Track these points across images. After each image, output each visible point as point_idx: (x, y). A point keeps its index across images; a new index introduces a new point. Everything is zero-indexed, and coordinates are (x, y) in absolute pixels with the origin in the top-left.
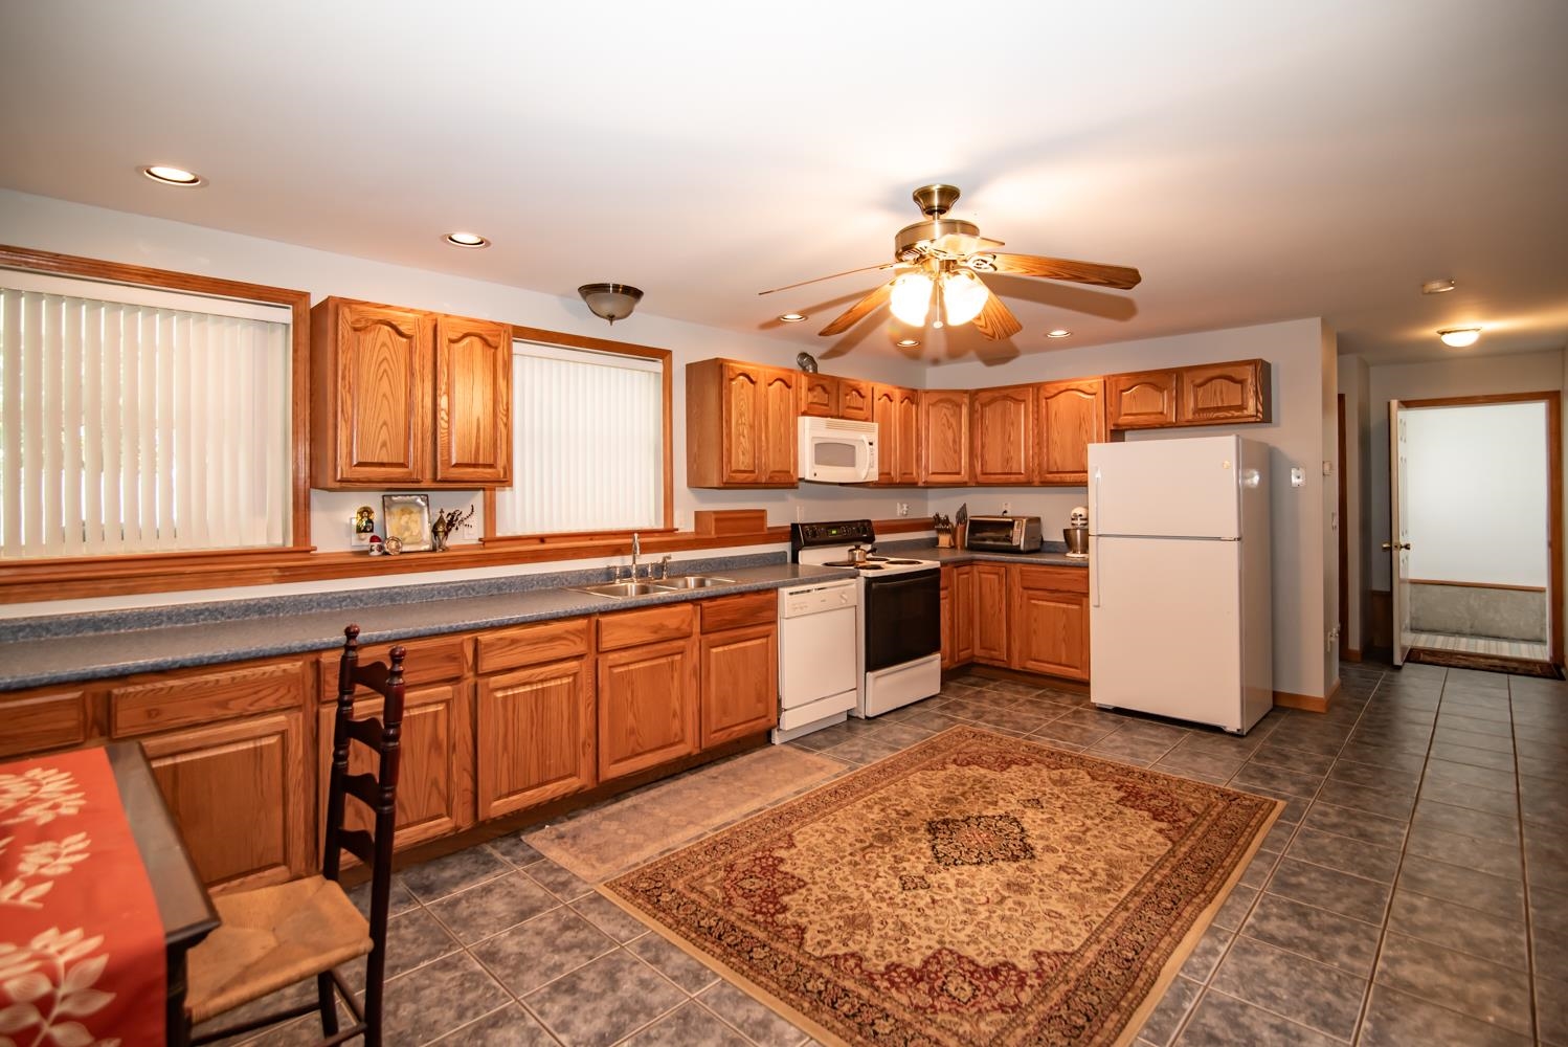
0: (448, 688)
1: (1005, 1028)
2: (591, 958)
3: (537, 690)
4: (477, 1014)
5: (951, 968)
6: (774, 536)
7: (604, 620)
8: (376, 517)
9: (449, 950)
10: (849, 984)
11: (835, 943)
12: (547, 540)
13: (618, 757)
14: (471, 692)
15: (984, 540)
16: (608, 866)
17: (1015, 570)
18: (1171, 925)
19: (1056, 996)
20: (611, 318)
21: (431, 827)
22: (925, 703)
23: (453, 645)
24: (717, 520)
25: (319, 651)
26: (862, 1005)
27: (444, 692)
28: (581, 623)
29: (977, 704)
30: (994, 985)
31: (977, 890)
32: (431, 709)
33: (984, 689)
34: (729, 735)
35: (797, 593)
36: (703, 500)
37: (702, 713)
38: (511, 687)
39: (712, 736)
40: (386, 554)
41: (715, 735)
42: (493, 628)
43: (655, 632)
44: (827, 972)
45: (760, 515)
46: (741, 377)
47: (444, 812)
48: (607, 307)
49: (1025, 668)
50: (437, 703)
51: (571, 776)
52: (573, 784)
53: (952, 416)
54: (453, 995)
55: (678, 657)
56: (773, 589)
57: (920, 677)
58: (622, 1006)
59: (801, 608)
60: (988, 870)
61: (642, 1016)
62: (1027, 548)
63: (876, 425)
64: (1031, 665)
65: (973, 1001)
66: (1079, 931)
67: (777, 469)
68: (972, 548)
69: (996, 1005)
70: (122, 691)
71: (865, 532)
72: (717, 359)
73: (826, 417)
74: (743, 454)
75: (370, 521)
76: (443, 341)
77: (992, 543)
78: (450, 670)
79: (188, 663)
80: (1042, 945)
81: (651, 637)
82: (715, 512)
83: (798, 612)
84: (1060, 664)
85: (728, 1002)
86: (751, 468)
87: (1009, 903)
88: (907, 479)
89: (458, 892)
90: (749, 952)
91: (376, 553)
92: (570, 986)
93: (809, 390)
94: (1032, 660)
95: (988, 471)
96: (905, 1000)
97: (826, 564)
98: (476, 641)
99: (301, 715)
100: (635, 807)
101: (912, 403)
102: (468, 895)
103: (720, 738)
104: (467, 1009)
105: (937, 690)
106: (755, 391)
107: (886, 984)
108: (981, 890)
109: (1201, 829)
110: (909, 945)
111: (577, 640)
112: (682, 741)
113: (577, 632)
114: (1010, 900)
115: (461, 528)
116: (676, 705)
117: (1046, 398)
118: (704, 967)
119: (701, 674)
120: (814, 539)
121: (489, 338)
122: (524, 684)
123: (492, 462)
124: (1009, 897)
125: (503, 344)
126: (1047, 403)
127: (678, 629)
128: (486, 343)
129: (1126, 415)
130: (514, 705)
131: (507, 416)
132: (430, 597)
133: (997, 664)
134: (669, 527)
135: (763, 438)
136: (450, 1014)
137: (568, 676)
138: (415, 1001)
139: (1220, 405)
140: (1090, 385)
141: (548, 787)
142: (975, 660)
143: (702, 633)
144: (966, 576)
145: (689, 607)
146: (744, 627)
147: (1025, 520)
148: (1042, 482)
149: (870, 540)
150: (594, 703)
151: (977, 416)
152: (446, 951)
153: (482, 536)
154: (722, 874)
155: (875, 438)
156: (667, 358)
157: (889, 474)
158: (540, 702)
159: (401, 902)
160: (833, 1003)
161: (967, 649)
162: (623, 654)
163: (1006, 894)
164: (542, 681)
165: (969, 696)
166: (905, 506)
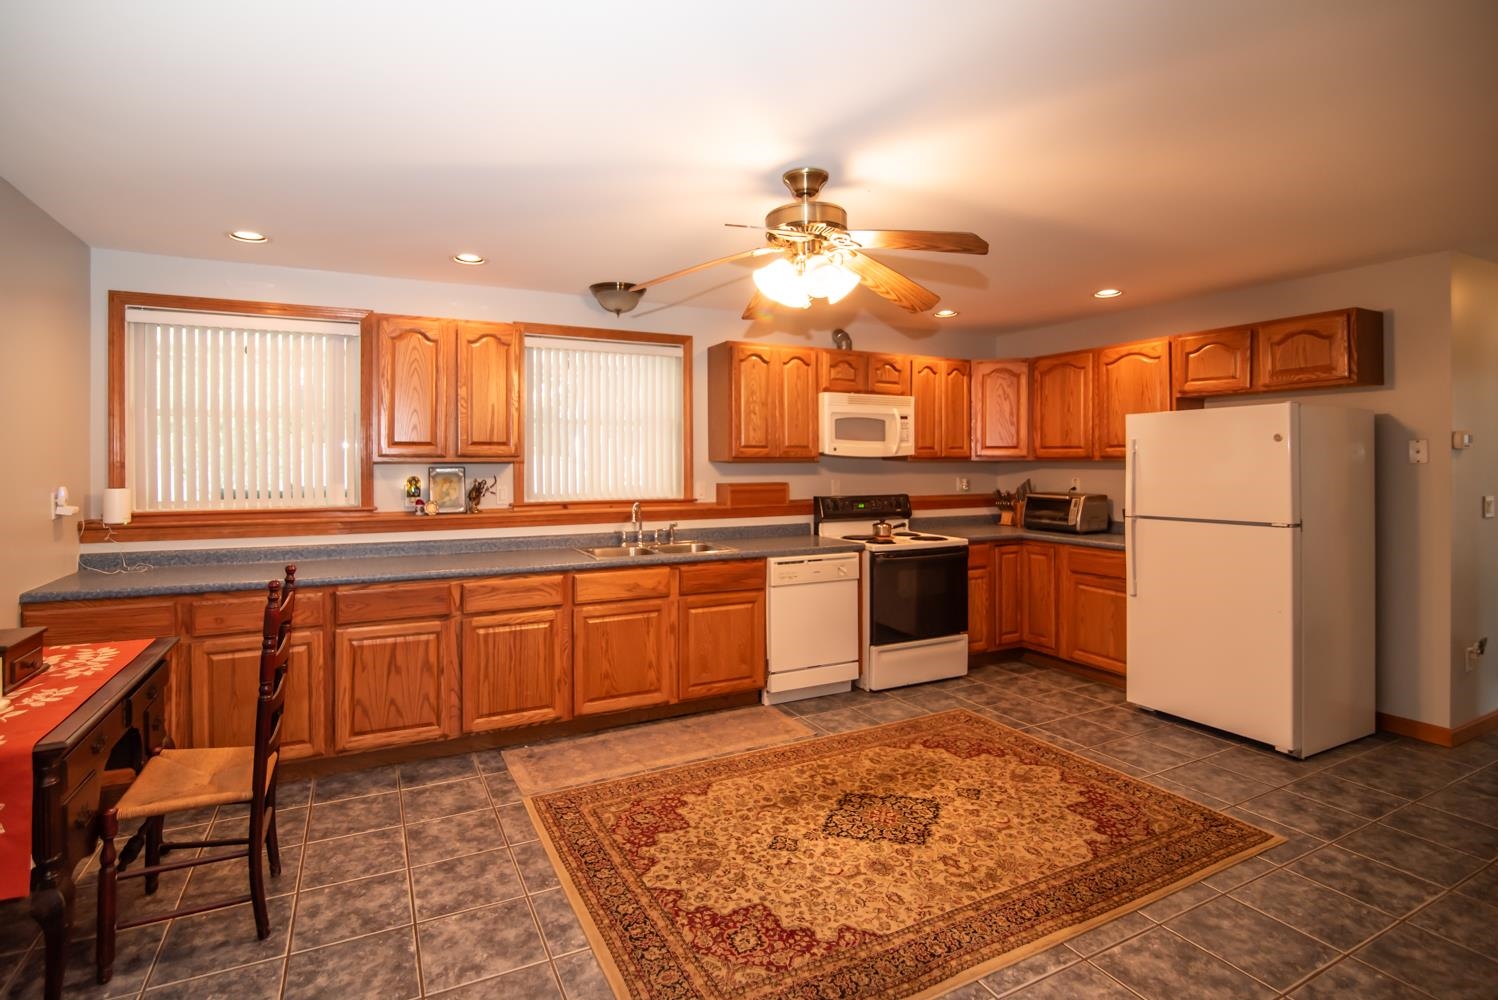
0: (437, 623)
1: (756, 983)
2: (480, 850)
3: (515, 631)
4: (376, 872)
5: (753, 921)
6: (797, 508)
7: (578, 576)
8: (423, 485)
9: (394, 824)
10: (654, 914)
11: (671, 880)
12: (569, 507)
13: (591, 697)
14: (458, 625)
15: (1040, 517)
16: (548, 784)
17: (1064, 551)
18: (1012, 934)
19: (829, 968)
20: (618, 312)
21: (425, 732)
22: (944, 683)
23: (441, 589)
24: (733, 492)
25: (335, 585)
26: (651, 933)
27: (433, 626)
28: (558, 578)
29: (1000, 690)
30: (779, 945)
31: (839, 862)
32: (424, 638)
33: (1021, 676)
34: (709, 690)
35: (787, 563)
36: (725, 473)
37: (682, 667)
38: (492, 626)
39: (691, 689)
40: (427, 514)
41: (695, 688)
42: (475, 576)
43: (629, 590)
44: (644, 901)
45: (783, 488)
46: (754, 358)
47: (434, 720)
48: (613, 303)
49: (1072, 658)
50: (428, 633)
51: (547, 707)
52: (548, 714)
53: (1009, 386)
54: (371, 856)
55: (654, 615)
56: (763, 558)
57: (947, 655)
58: (474, 889)
59: (790, 578)
60: (867, 846)
61: (481, 900)
62: (1085, 528)
63: (912, 399)
64: (1079, 655)
65: (748, 952)
66: (906, 918)
67: (792, 444)
68: (1029, 527)
69: (765, 962)
70: (199, 603)
71: (899, 505)
72: (726, 343)
73: (849, 392)
74: (754, 430)
75: (417, 488)
76: (463, 342)
77: (1047, 521)
78: (440, 609)
79: (241, 587)
80: (857, 923)
81: (624, 595)
82: (731, 485)
83: (786, 581)
84: (1107, 657)
85: (551, 906)
86: (763, 444)
87: (860, 879)
88: (956, 452)
89: (429, 785)
90: (596, 871)
91: (419, 513)
92: (448, 868)
93: (832, 366)
94: (1080, 650)
95: (1048, 445)
97: (845, 538)
98: (462, 587)
99: (321, 633)
100: (604, 742)
101: (963, 375)
102: (432, 790)
103: (698, 692)
104: (373, 867)
105: (964, 672)
106: (768, 369)
107: (685, 922)
108: (843, 862)
109: (1144, 849)
111: (554, 593)
112: (657, 690)
113: (553, 586)
114: (864, 877)
115: (488, 494)
116: (653, 657)
117: (1107, 364)
118: (555, 875)
119: (681, 631)
120: (837, 512)
121: (502, 338)
122: (504, 625)
123: (504, 440)
124: (865, 874)
125: (514, 342)
126: (1107, 370)
127: (653, 589)
128: (498, 340)
129: (1193, 380)
130: (494, 641)
131: (519, 401)
132: (458, 550)
133: (1045, 651)
134: (689, 497)
135: (777, 414)
136: (361, 868)
137: (545, 622)
138: (346, 854)
139: (1302, 366)
140: (1153, 348)
141: (525, 713)
142: (1025, 645)
143: (682, 594)
144: (1011, 556)
145: (666, 570)
146: (727, 592)
147: (1083, 498)
148: (1102, 457)
149: (907, 515)
150: (570, 647)
151: (1037, 386)
152: (391, 825)
153: (512, 501)
154: (627, 806)
155: (910, 411)
156: (687, 343)
157: (932, 448)
158: (518, 642)
159: (389, 785)
160: (629, 925)
161: (1015, 632)
162: (598, 607)
163: (863, 870)
164: (520, 624)
165: (999, 682)
166: (965, 481)
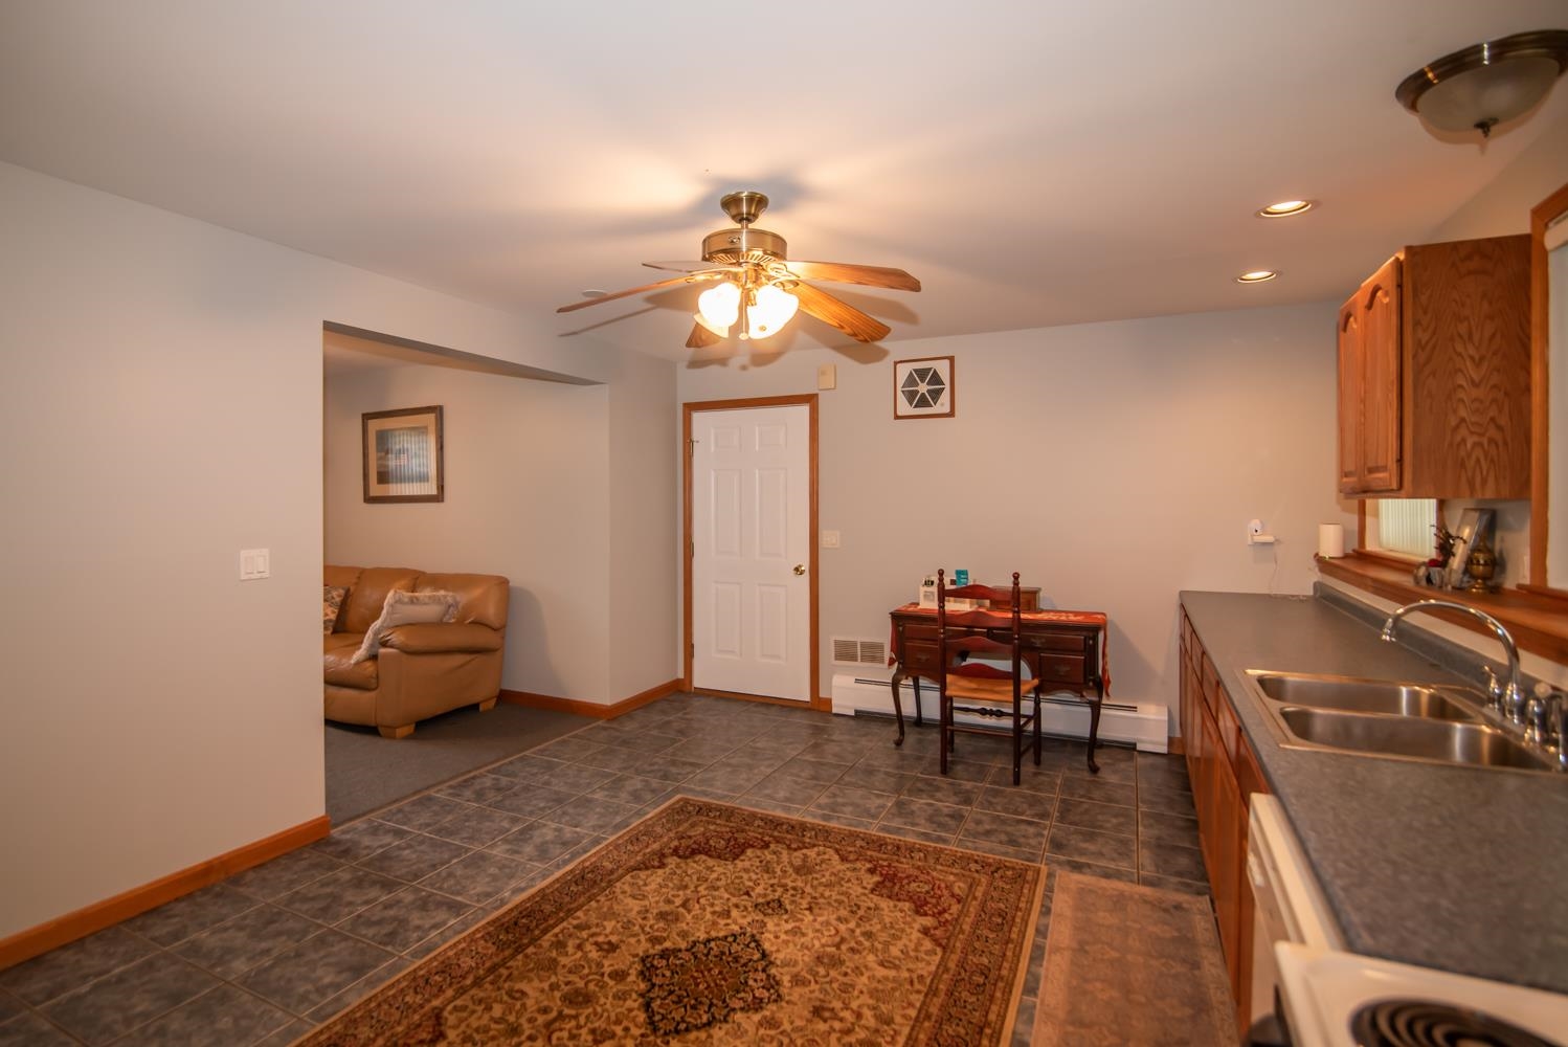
5: (724, 852)
18: (537, 904)
30: (695, 848)
31: (709, 909)
60: (698, 934)
66: (623, 887)
80: (656, 874)
87: (678, 902)
96: (751, 834)
107: (766, 840)
108: (704, 910)
110: (758, 860)
114: (677, 904)
